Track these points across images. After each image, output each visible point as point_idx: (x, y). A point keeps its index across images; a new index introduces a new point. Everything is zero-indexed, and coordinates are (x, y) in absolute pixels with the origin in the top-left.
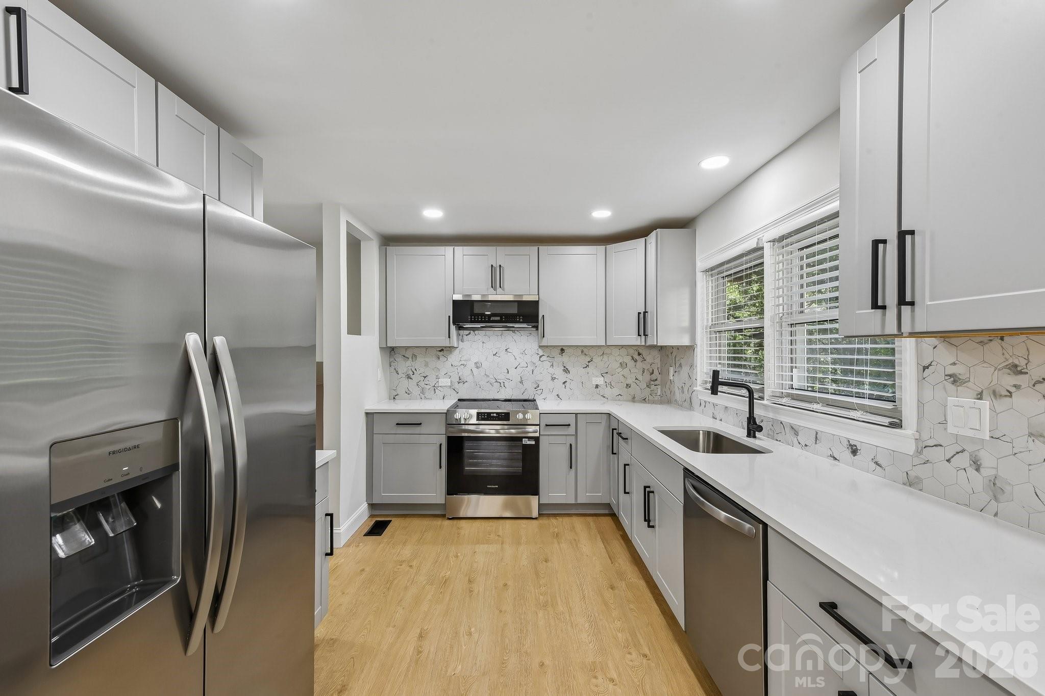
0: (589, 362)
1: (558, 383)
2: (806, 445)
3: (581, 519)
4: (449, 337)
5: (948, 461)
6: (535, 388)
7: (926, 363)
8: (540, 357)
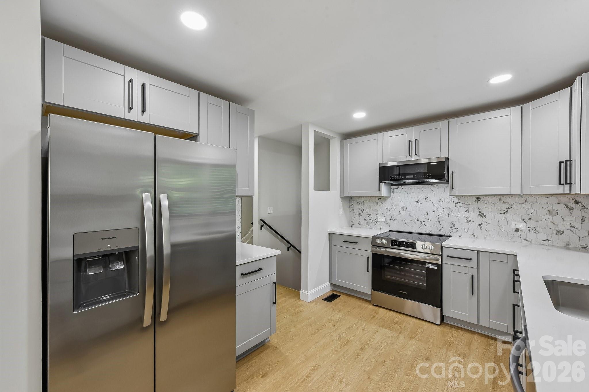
0: (507, 209)
1: (474, 226)
4: (379, 190)
6: (451, 227)
8: (456, 204)
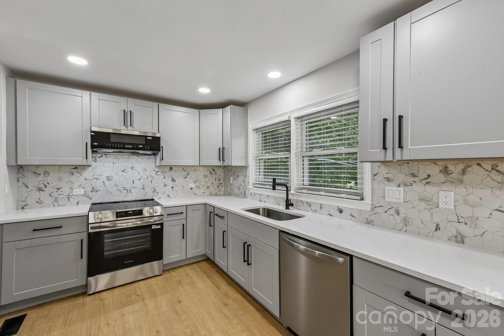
0: (187, 175)
1: (169, 188)
2: (315, 211)
3: (190, 267)
4: (87, 158)
5: (386, 212)
6: (153, 192)
7: (375, 173)
8: (157, 172)
